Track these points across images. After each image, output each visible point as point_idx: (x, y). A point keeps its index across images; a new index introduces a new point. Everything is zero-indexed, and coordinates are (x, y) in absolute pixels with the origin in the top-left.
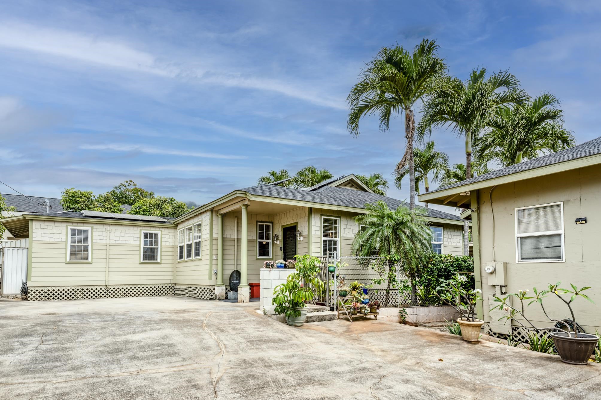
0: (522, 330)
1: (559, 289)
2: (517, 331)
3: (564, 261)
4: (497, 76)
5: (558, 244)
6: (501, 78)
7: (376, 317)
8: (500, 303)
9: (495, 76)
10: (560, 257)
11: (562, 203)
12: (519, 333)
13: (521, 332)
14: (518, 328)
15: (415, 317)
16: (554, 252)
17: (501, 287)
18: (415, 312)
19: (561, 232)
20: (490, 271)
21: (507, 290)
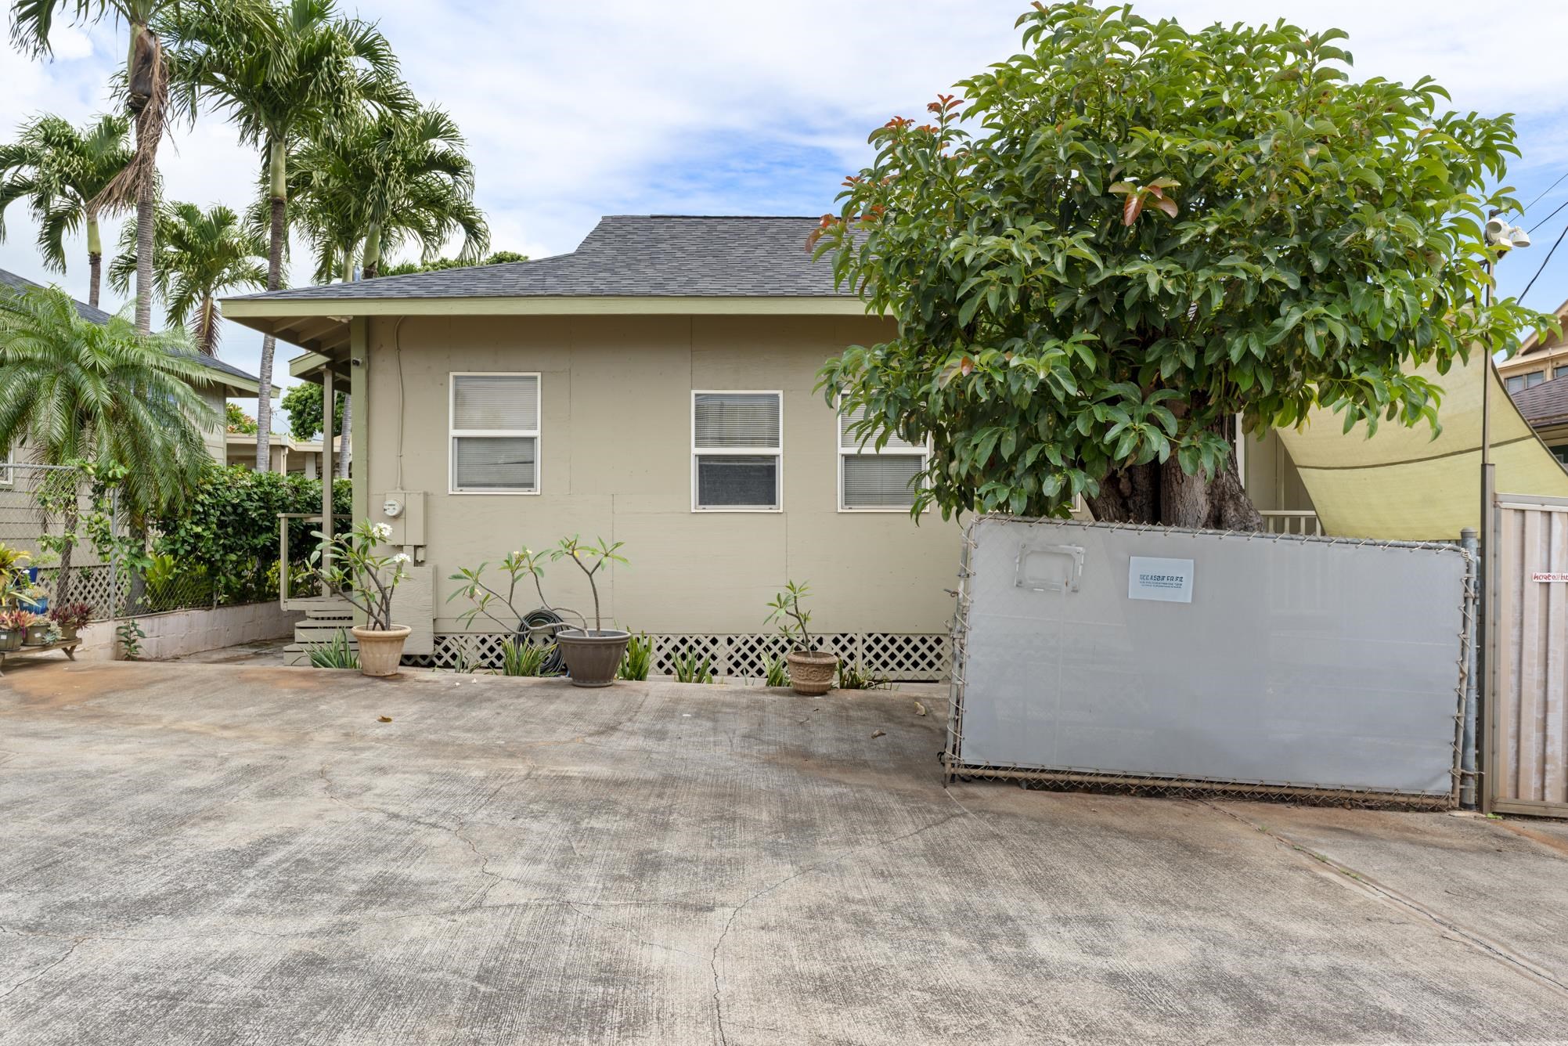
0: (453, 641)
1: (581, 548)
2: (443, 645)
3: (538, 493)
4: (350, 26)
5: (530, 459)
6: (358, 37)
7: (69, 652)
8: (470, 582)
9: (347, 25)
10: (531, 485)
11: (539, 375)
12: (447, 649)
13: (450, 646)
14: (444, 638)
15: (154, 644)
16: (519, 473)
17: (416, 547)
18: (156, 628)
19: (536, 433)
20: (394, 513)
21: (426, 555)
